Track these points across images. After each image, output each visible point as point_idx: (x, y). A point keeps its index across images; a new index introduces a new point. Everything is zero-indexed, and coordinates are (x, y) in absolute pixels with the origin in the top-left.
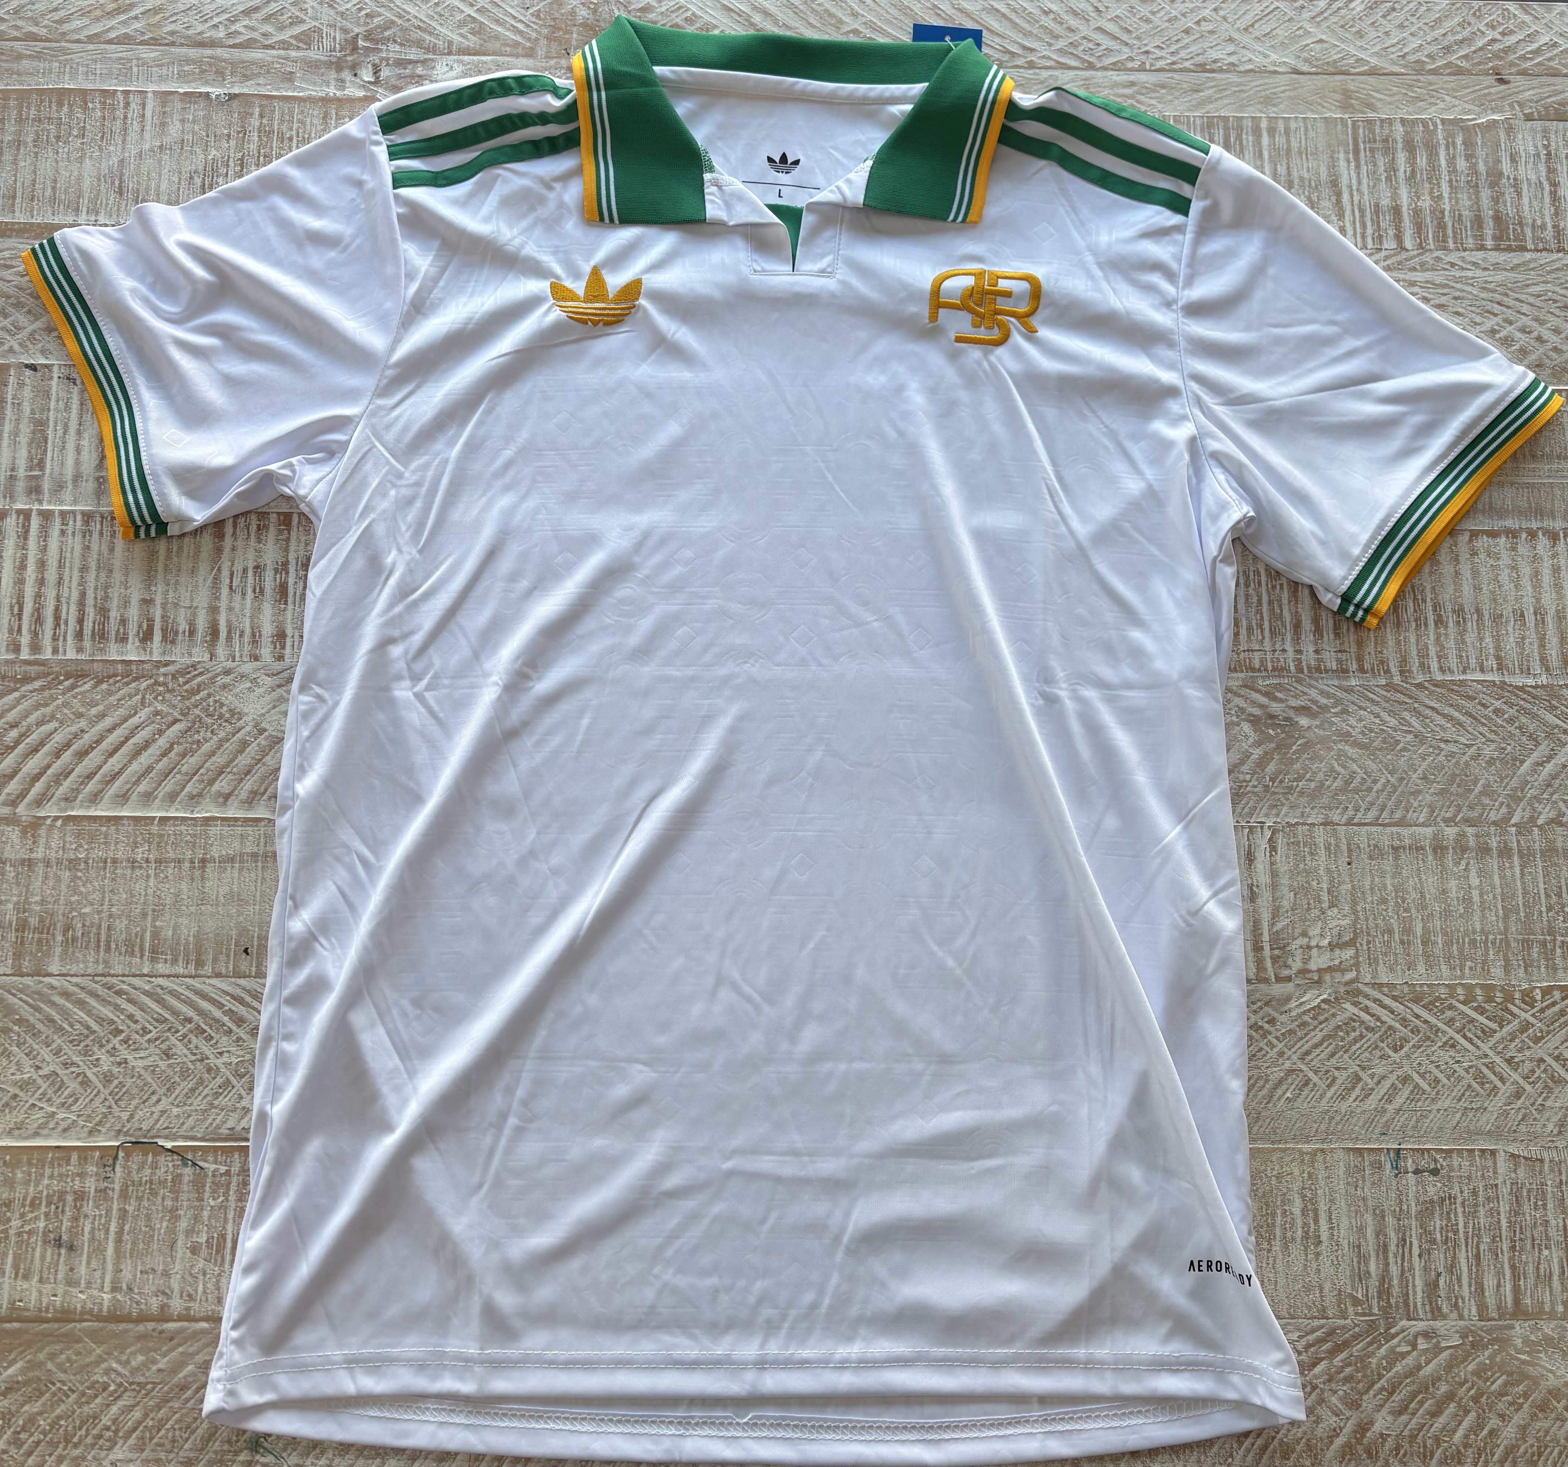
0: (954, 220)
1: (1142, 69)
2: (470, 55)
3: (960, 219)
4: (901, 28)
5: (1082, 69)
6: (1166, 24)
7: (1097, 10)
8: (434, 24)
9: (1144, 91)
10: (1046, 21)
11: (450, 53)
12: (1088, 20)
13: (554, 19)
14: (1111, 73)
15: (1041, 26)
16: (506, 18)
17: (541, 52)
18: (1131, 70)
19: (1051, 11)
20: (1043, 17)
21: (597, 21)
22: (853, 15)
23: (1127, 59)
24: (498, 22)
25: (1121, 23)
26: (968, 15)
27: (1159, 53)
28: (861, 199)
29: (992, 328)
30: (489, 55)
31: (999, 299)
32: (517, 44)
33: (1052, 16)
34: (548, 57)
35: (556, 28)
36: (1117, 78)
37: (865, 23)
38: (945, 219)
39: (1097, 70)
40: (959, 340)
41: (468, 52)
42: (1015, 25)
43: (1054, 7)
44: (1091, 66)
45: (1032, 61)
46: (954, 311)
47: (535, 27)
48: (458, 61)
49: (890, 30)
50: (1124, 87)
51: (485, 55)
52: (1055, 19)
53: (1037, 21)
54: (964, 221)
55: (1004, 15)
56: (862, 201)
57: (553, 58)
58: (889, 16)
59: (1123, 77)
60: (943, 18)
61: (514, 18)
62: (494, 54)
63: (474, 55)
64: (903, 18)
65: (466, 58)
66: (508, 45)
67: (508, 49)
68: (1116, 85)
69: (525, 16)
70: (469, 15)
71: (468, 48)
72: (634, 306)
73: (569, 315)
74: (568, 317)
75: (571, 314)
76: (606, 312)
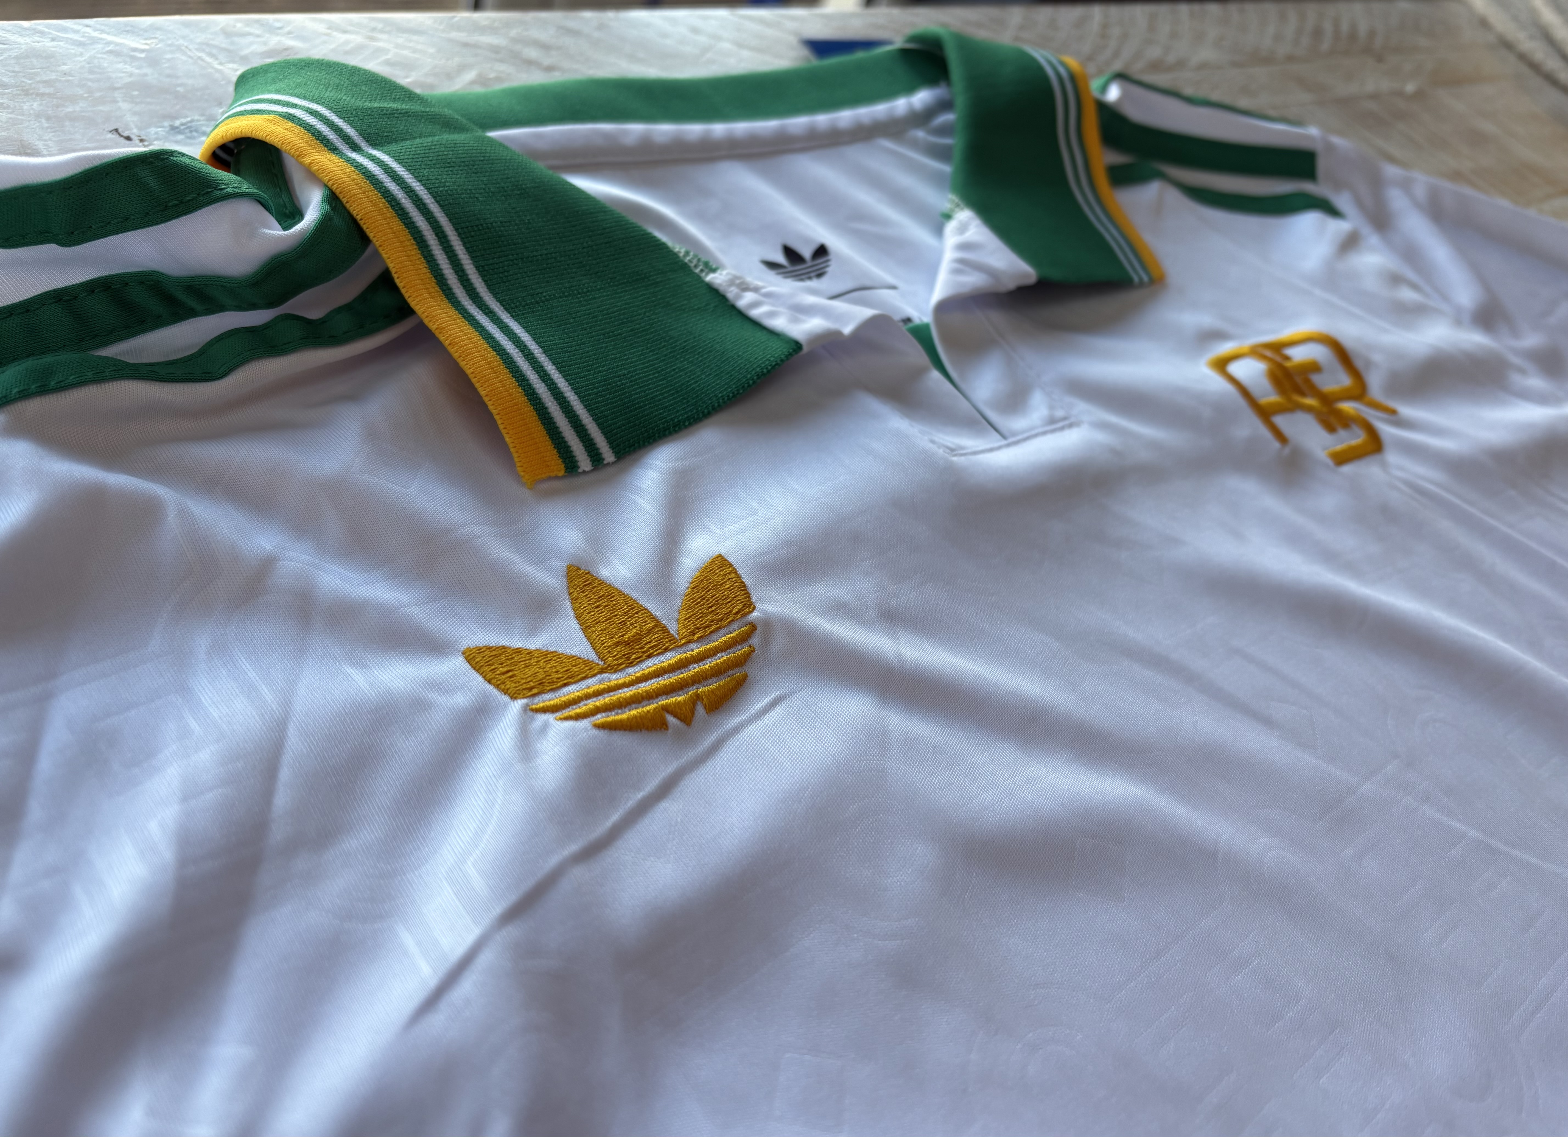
54: (1150, 280)
72: (753, 627)
73: (600, 718)
74: (599, 727)
75: (604, 714)
76: (691, 673)
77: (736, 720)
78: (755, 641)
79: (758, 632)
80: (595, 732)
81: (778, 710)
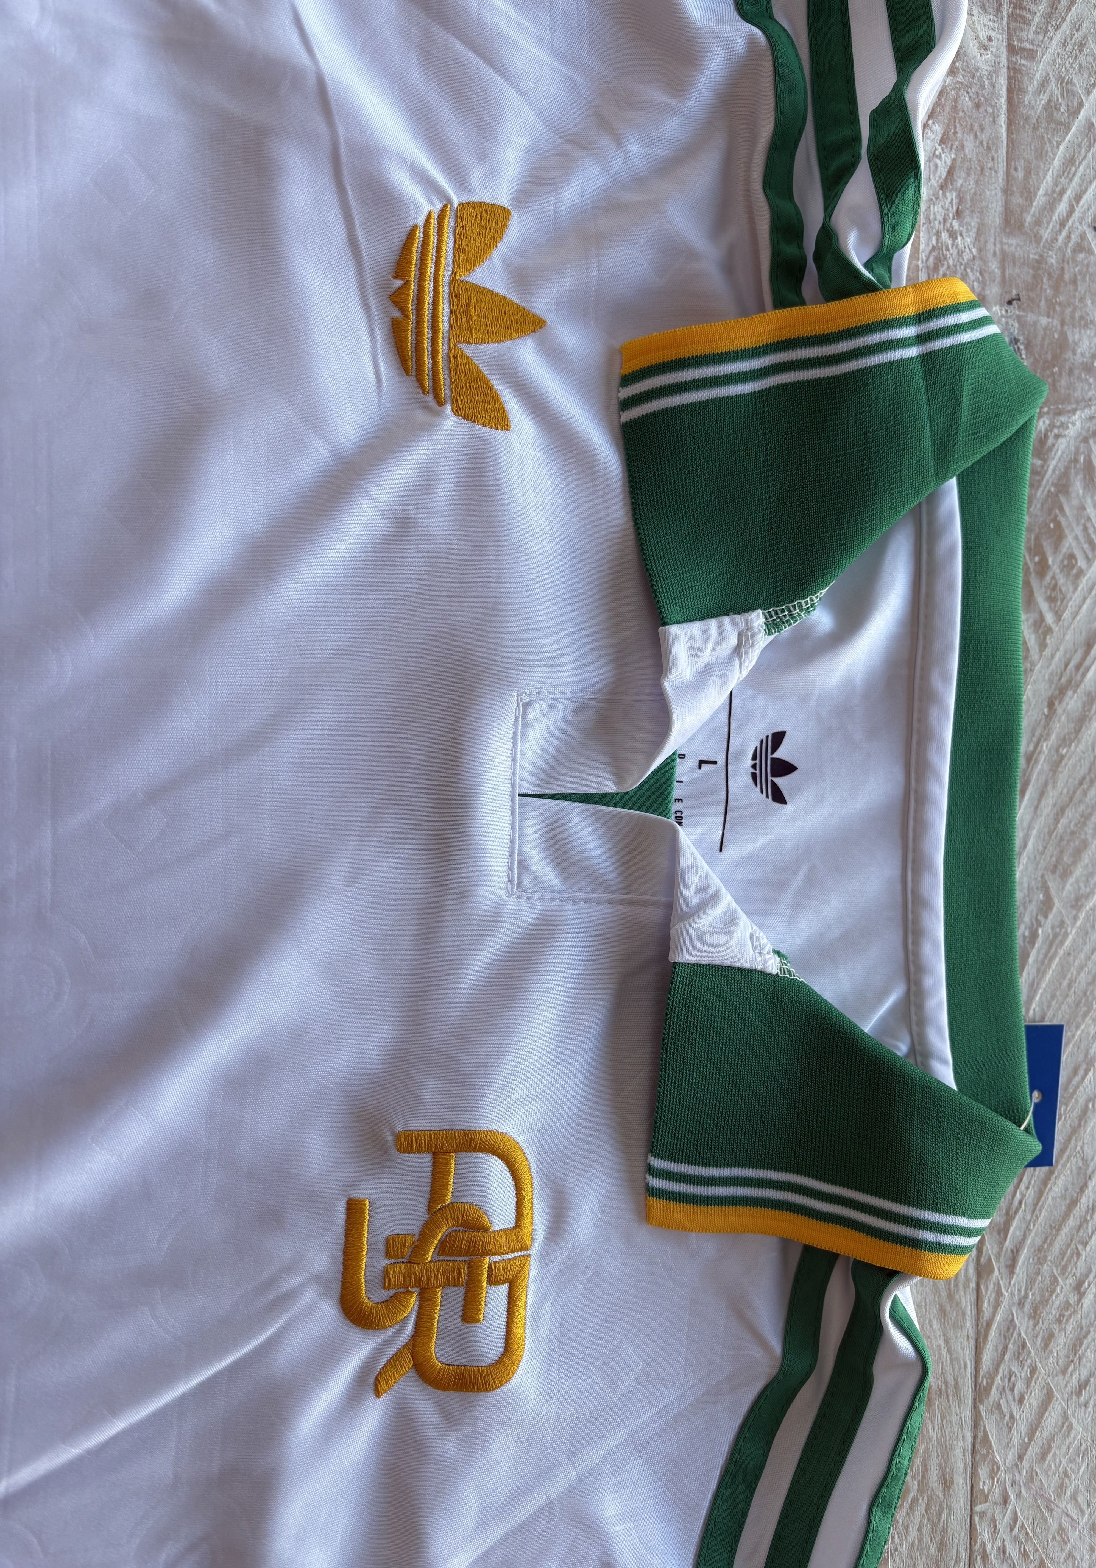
0: (651, 1171)
1: (975, 1496)
2: (1010, 91)
3: (655, 1182)
4: (1053, 997)
5: (976, 1376)
6: (1054, 1526)
7: (1083, 1385)
8: (1065, 28)
9: (934, 1510)
10: (1064, 1290)
11: (1012, 50)
12: (1064, 1372)
13: (1074, 282)
14: (969, 1435)
15: (1055, 1281)
16: (1076, 180)
17: (1013, 244)
18: (974, 1475)
19: (1081, 1295)
20: (1071, 1281)
21: (1071, 372)
22: (1077, 899)
23: (994, 1462)
24: (1070, 162)
25: (1058, 1440)
26: (1075, 1131)
27: (1003, 1524)
28: (688, 956)
29: (386, 1283)
30: (1009, 131)
31: (457, 1294)
32: (1029, 195)
33: (1073, 1299)
34: (1005, 259)
35: (1058, 283)
36: (958, 1452)
37: (1062, 923)
38: (653, 1149)
39: (975, 1407)
40: (354, 1209)
41: (1014, 90)
42: (1056, 1227)
43: (1087, 1301)
44: (980, 1392)
45: (992, 1271)
46: (426, 1190)
47: (1061, 238)
48: (996, 64)
49: (1048, 977)
50: (942, 1469)
51: (1010, 123)
52: (1067, 1305)
53: (1064, 1269)
54: (651, 1192)
55: (1074, 1203)
56: (683, 958)
57: (1003, 268)
58: (1073, 970)
59: (960, 1461)
60: (1070, 1080)
61: (1078, 198)
62: (1011, 143)
63: (1010, 100)
64: (1070, 1000)
65: (1002, 83)
66: (1028, 173)
67: (1020, 175)
68: (946, 1450)
69: (1081, 220)
70: (1081, 105)
71: (1022, 90)
72: (440, 404)
73: (419, 234)
74: (414, 229)
75: (421, 239)
76: (426, 330)
77: (379, 337)
78: (430, 398)
79: (436, 406)
80: (412, 223)
81: (372, 377)
